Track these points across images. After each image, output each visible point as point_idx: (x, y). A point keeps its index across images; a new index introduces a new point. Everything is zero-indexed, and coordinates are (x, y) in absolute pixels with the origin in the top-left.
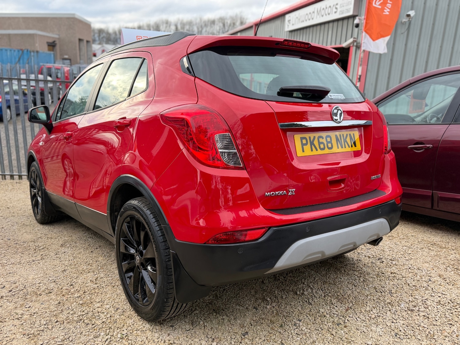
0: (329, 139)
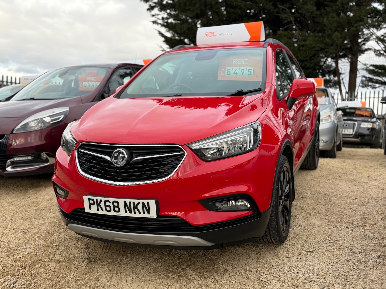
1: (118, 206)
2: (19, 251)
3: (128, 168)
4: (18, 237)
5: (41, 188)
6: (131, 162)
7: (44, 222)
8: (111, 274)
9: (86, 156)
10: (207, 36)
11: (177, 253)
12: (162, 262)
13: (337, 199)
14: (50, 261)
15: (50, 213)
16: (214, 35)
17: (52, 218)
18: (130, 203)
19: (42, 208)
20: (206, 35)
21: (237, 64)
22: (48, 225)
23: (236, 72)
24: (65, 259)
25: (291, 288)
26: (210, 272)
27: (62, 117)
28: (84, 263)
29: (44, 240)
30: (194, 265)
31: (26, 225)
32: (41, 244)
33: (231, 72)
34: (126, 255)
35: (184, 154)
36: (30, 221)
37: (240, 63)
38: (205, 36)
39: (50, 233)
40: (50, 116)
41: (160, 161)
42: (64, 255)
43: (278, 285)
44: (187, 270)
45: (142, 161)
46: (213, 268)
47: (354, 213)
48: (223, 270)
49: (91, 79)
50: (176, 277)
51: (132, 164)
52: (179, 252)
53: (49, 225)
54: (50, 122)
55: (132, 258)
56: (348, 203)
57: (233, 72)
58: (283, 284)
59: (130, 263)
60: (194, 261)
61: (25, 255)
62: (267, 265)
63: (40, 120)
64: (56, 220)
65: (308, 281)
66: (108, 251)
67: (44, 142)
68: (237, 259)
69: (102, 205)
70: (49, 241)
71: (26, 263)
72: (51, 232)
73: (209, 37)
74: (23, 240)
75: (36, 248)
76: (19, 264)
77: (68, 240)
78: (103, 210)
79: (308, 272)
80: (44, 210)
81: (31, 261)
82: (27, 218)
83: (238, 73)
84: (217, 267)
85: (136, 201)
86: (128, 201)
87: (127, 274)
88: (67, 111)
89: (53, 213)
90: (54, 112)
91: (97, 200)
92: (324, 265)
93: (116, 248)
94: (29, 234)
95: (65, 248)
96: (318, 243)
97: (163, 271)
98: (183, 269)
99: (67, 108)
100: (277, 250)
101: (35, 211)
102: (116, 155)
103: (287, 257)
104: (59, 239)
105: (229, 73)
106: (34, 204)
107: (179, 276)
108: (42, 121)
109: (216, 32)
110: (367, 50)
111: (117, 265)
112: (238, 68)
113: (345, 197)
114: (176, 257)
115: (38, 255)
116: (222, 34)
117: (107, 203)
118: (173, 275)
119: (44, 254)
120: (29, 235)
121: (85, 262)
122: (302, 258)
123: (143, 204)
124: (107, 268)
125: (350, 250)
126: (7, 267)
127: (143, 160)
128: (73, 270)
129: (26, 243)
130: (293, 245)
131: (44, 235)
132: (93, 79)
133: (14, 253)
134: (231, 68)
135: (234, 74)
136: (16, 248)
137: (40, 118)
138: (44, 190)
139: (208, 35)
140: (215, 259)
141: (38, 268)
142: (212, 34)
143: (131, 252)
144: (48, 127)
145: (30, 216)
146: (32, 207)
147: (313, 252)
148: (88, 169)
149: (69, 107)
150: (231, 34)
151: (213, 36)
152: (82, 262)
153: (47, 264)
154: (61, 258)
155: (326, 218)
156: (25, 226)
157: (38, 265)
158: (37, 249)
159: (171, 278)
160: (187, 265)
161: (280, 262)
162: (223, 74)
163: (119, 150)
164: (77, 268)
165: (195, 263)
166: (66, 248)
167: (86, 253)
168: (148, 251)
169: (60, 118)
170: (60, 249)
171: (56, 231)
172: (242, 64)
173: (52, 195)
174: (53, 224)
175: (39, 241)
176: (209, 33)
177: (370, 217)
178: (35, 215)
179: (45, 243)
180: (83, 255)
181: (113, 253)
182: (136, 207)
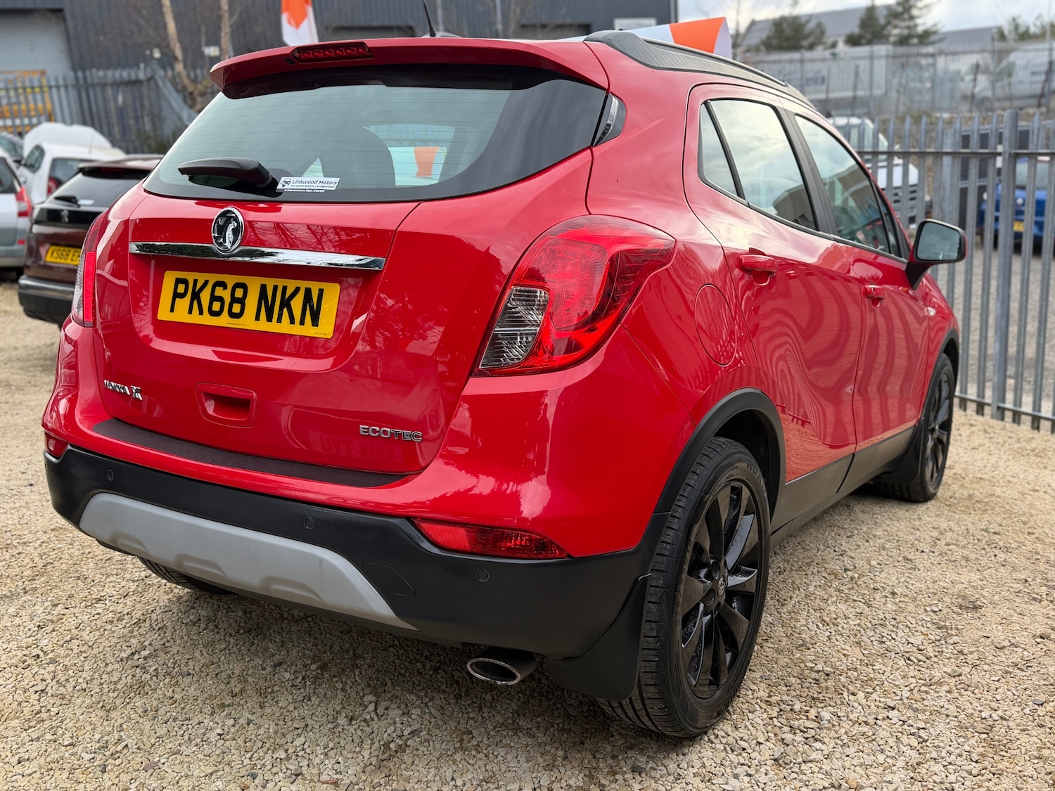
0: (239, 293)
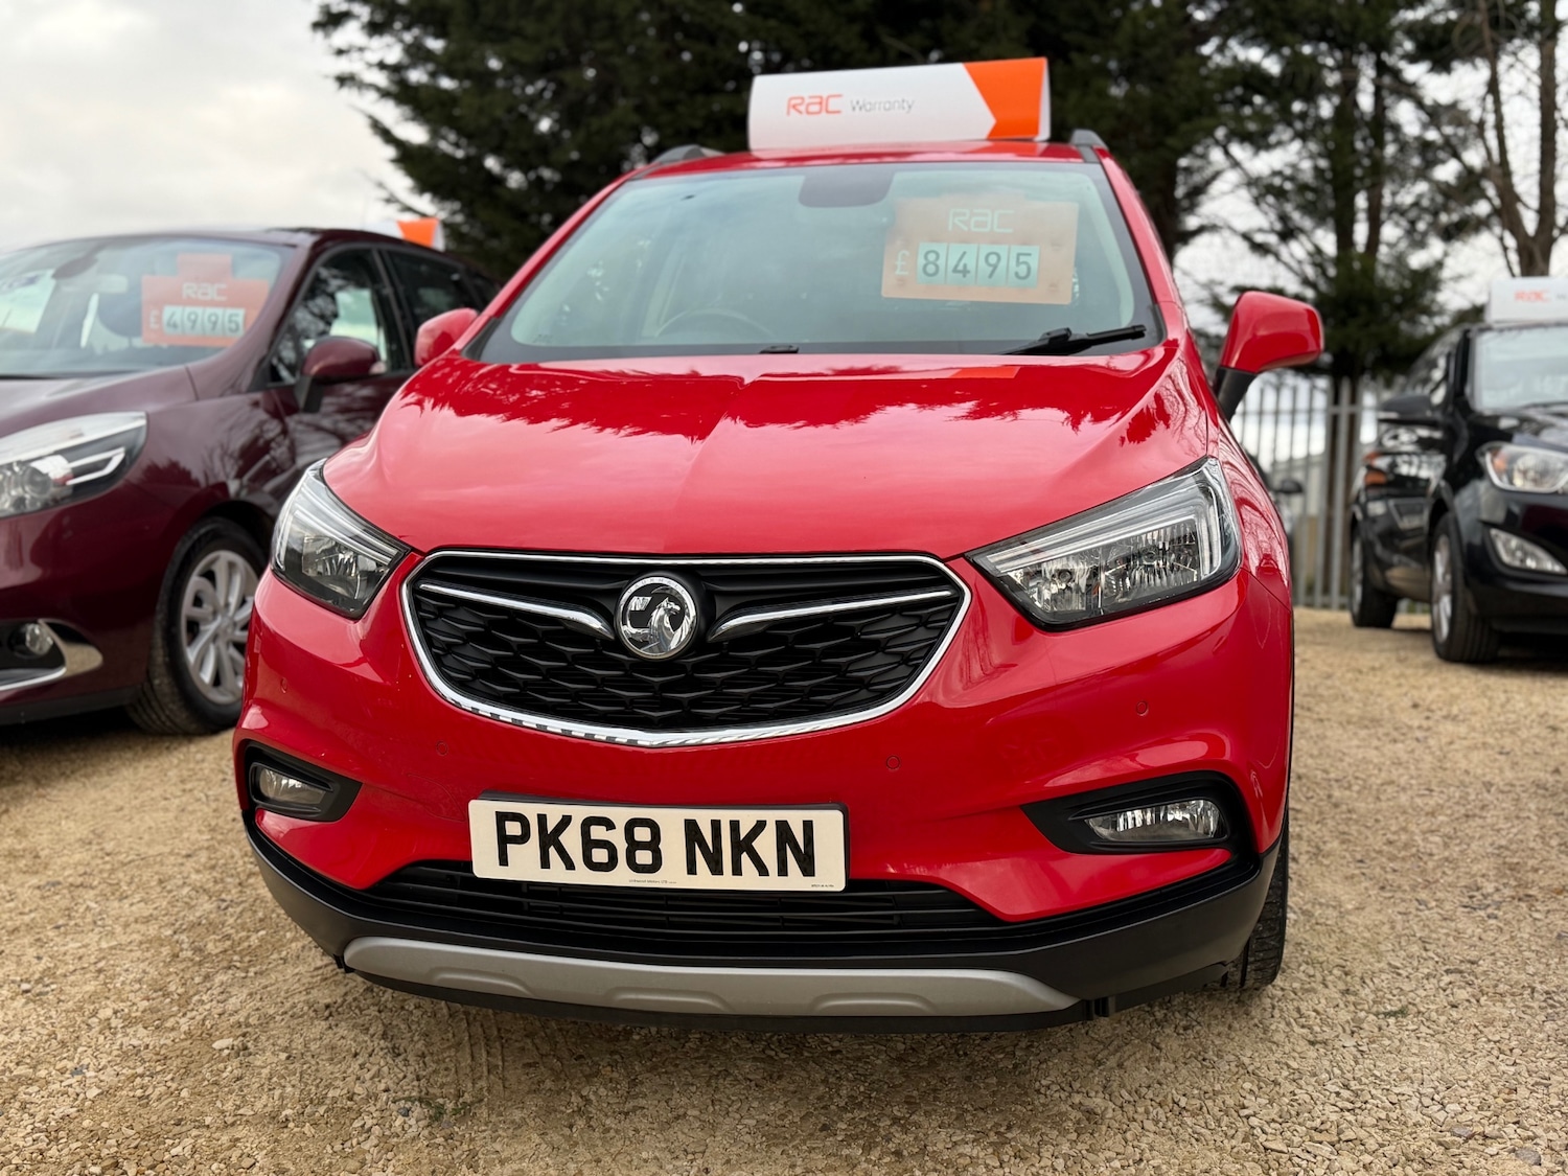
1: (654, 845)
2: (48, 1083)
3: (698, 667)
4: (10, 1017)
5: (19, 788)
6: (711, 639)
7: (114, 943)
8: (572, 1166)
9: (462, 614)
10: (800, 112)
11: (832, 1053)
12: (785, 1096)
13: (1355, 795)
14: (233, 1124)
15: (120, 900)
16: (831, 108)
17: (147, 920)
18: (716, 825)
19: (71, 880)
20: (794, 106)
21: (966, 228)
22: (138, 954)
23: (965, 266)
24: (308, 1110)
25: (1409, 1170)
26: (1025, 1126)
27: (117, 457)
28: (412, 1122)
29: (157, 1028)
30: (935, 1099)
31: (24, 959)
32: (147, 1046)
33: (941, 262)
34: (599, 1071)
35: (957, 599)
36: (38, 940)
37: (977, 224)
38: (788, 113)
39: (171, 993)
40: (67, 453)
41: (850, 631)
42: (289, 1089)
43: (1347, 1161)
44: (918, 1126)
45: (764, 632)
46: (1030, 1107)
47: (1457, 849)
48: (1075, 1114)
49: (205, 294)
50: (887, 1160)
51: (717, 646)
52: (836, 1044)
53: (148, 955)
54: (66, 478)
55: (633, 1083)
56: (1410, 811)
57: (952, 263)
58: (1367, 1158)
59: (634, 1109)
60: (928, 1084)
61: (88, 1103)
62: (1252, 1082)
63: (16, 469)
64: (169, 932)
65: (1460, 1136)
66: (503, 1061)
67: (28, 574)
68: (1112, 1062)
69: (571, 840)
70: (185, 1028)
71: (112, 1142)
72: (172, 988)
73: (805, 115)
74: (45, 1032)
75: (131, 1064)
76: (75, 1145)
77: (278, 1018)
78: (570, 865)
79: (1436, 1097)
80: (82, 885)
81: (131, 1127)
82: (16, 930)
83: (971, 267)
84: (1043, 1105)
85: (747, 818)
86: (704, 817)
87: (646, 1161)
88: (138, 429)
89: (137, 897)
90: (80, 435)
91: (542, 819)
92: (1480, 1065)
93: (534, 1044)
94: (59, 1001)
95: (283, 1056)
96: (1399, 974)
97: (812, 1135)
98: (895, 1120)
99: (136, 418)
100: (1256, 1012)
101: (37, 892)
102: (638, 604)
103: (1312, 1043)
104: (232, 1019)
105: (931, 269)
106: (22, 863)
107: (898, 1154)
108: (26, 478)
109: (839, 96)
110: (1201, 230)
111: (581, 1123)
112: (971, 249)
113: (1382, 784)
114: (836, 1067)
115: (159, 1099)
116: (868, 107)
117: (598, 832)
118: (867, 1149)
119: (184, 1093)
120: (64, 1006)
121: (415, 1114)
122: (1374, 1042)
123: (783, 829)
124: (536, 1138)
125: (1542, 998)
126: (17, 1169)
127: (770, 628)
128: (368, 1157)
129: (63, 1044)
130: (1308, 991)
131: (146, 1003)
132: (212, 292)
133: (22, 1096)
134: (941, 248)
135: (955, 270)
136: (22, 1070)
137: (19, 463)
138: (44, 796)
139: (802, 108)
140: (1015, 1066)
141: (185, 1161)
142: (822, 103)
143: (617, 1057)
144: (56, 501)
145: (27, 919)
146: (13, 875)
147: (1402, 1012)
148: (479, 674)
149: (143, 414)
150: (906, 105)
151: (824, 114)
152: (400, 1120)
153: (225, 1139)
154: (283, 1107)
155: (1363, 874)
156: (19, 963)
157: (179, 1149)
158: (140, 1070)
159: (865, 1165)
160: (906, 1102)
161: (1294, 1065)
162: (906, 273)
163: (656, 580)
164: (386, 1145)
165: (935, 1090)
166: (288, 1058)
167: (405, 1077)
168: (697, 1050)
169: (108, 461)
170: (258, 1063)
171: (197, 980)
172: (987, 230)
173: (94, 816)
174: (165, 951)
175: (130, 1031)
176: (807, 101)
177: (1531, 862)
178: (47, 910)
179: (169, 1042)
180: (391, 1086)
181: (529, 1065)
182: (743, 845)
